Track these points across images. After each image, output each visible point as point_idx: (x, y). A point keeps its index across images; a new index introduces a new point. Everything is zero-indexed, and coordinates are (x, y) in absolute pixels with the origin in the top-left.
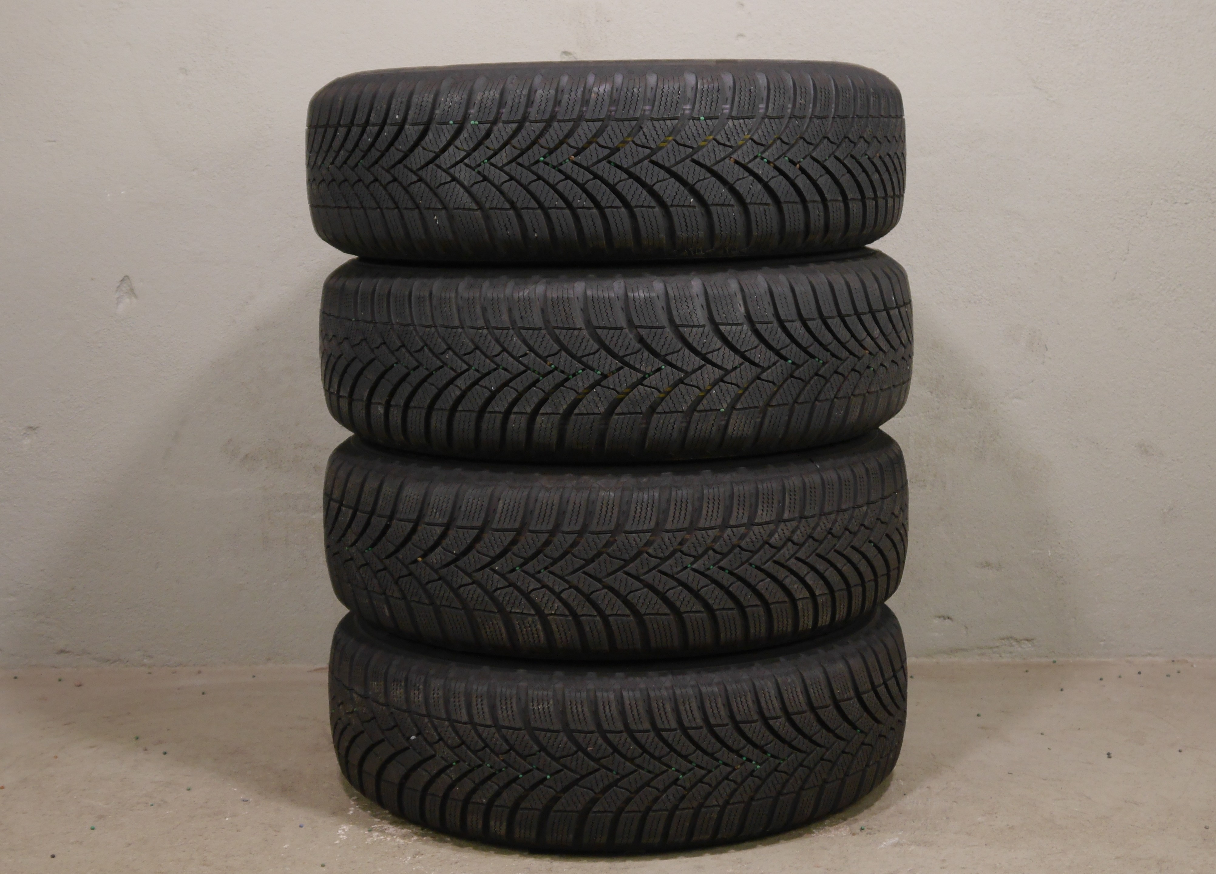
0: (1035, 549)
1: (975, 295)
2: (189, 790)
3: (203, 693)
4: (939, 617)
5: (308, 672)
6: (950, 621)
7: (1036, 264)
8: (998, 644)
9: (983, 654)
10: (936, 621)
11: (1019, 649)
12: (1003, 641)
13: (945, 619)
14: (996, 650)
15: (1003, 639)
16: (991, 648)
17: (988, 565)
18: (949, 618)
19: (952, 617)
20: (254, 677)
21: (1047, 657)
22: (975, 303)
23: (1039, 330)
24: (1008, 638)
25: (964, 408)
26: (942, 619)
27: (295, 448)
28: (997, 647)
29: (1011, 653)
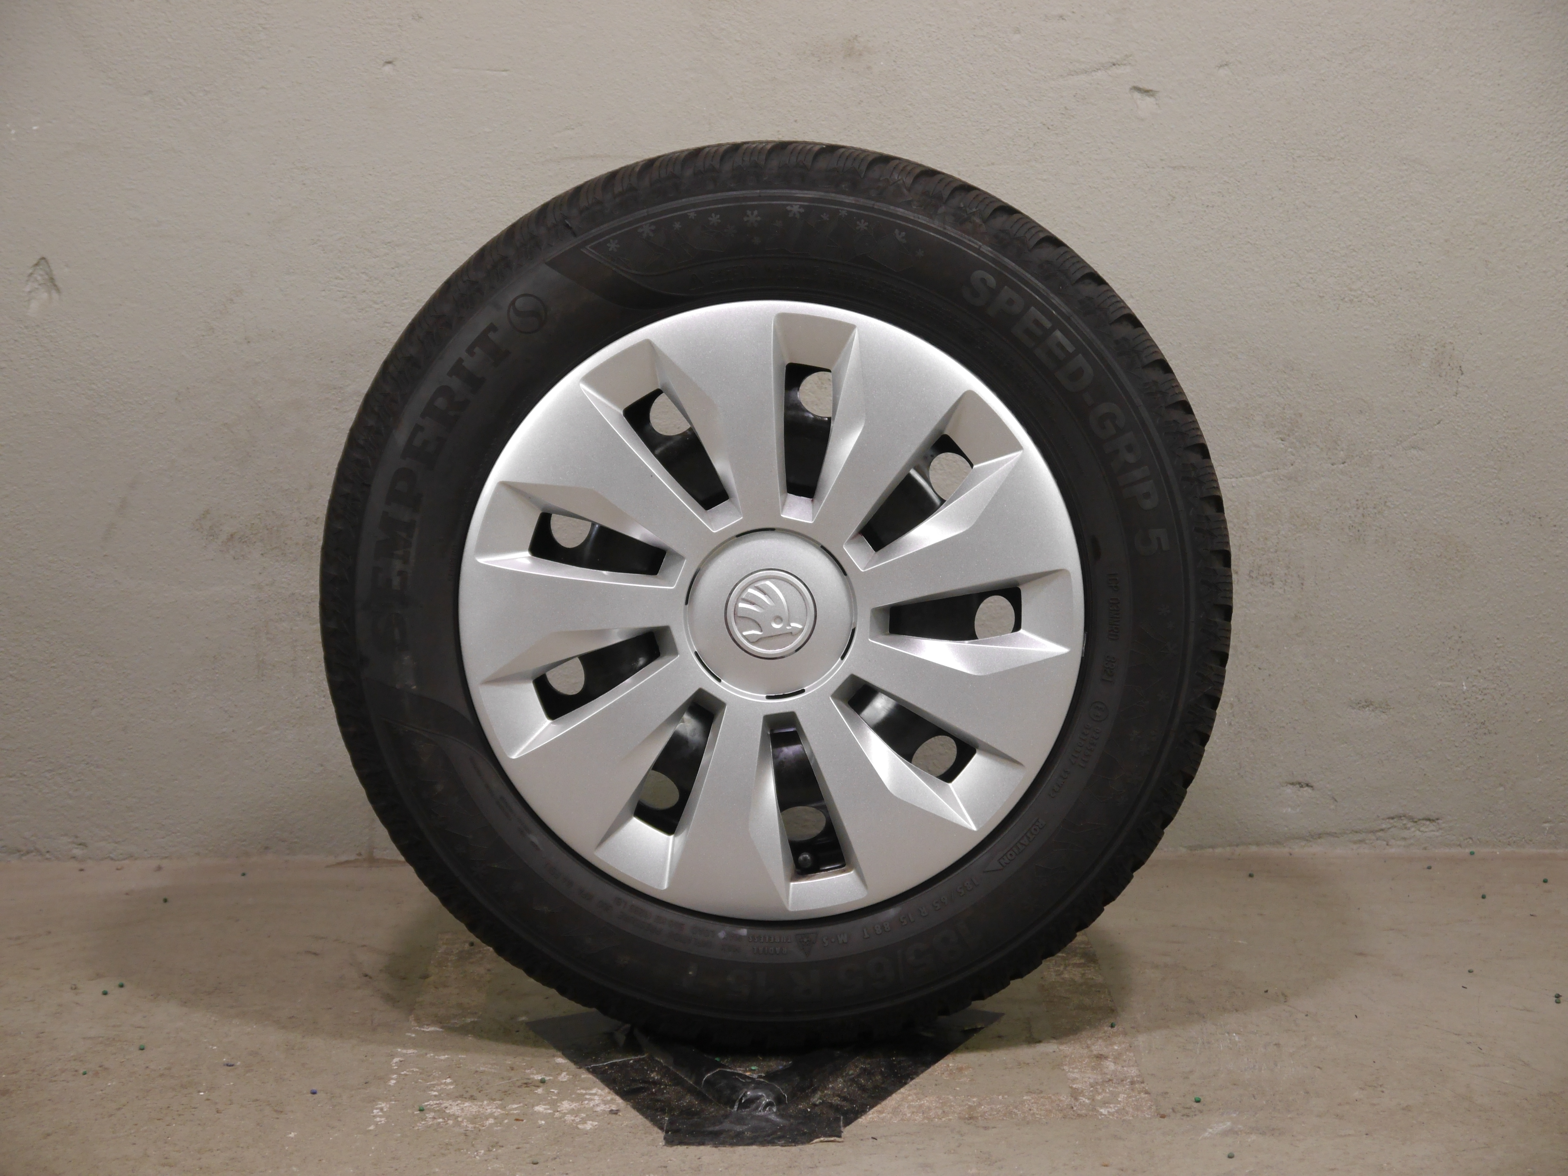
0: (1441, 680)
1: (1351, 290)
2: (142, 1049)
3: (165, 901)
4: (1292, 784)
5: (327, 867)
6: (1309, 790)
7: (1446, 241)
8: (1384, 826)
9: (1362, 841)
10: (1289, 790)
11: (1418, 833)
12: (1391, 821)
13: (1302, 787)
14: (1380, 834)
15: (1393, 818)
16: (1373, 832)
17: (1369, 704)
18: (1307, 785)
19: (1313, 784)
20: (244, 875)
21: (1460, 845)
22: (1351, 301)
23: (1451, 343)
24: (1400, 817)
25: (1333, 464)
26: (1298, 786)
27: (307, 525)
28: (1382, 830)
29: (1405, 839)
